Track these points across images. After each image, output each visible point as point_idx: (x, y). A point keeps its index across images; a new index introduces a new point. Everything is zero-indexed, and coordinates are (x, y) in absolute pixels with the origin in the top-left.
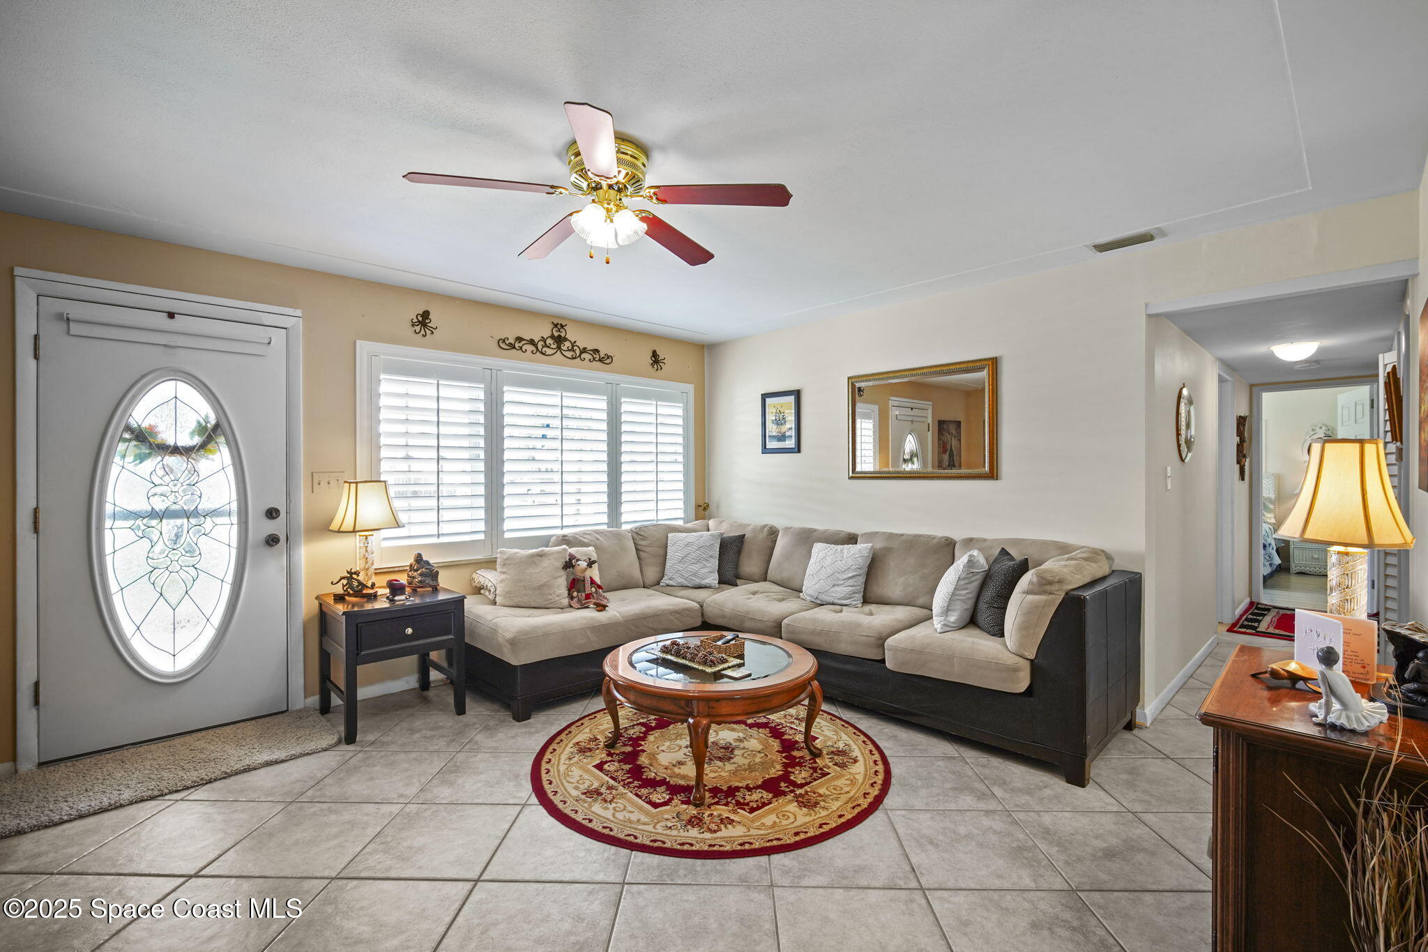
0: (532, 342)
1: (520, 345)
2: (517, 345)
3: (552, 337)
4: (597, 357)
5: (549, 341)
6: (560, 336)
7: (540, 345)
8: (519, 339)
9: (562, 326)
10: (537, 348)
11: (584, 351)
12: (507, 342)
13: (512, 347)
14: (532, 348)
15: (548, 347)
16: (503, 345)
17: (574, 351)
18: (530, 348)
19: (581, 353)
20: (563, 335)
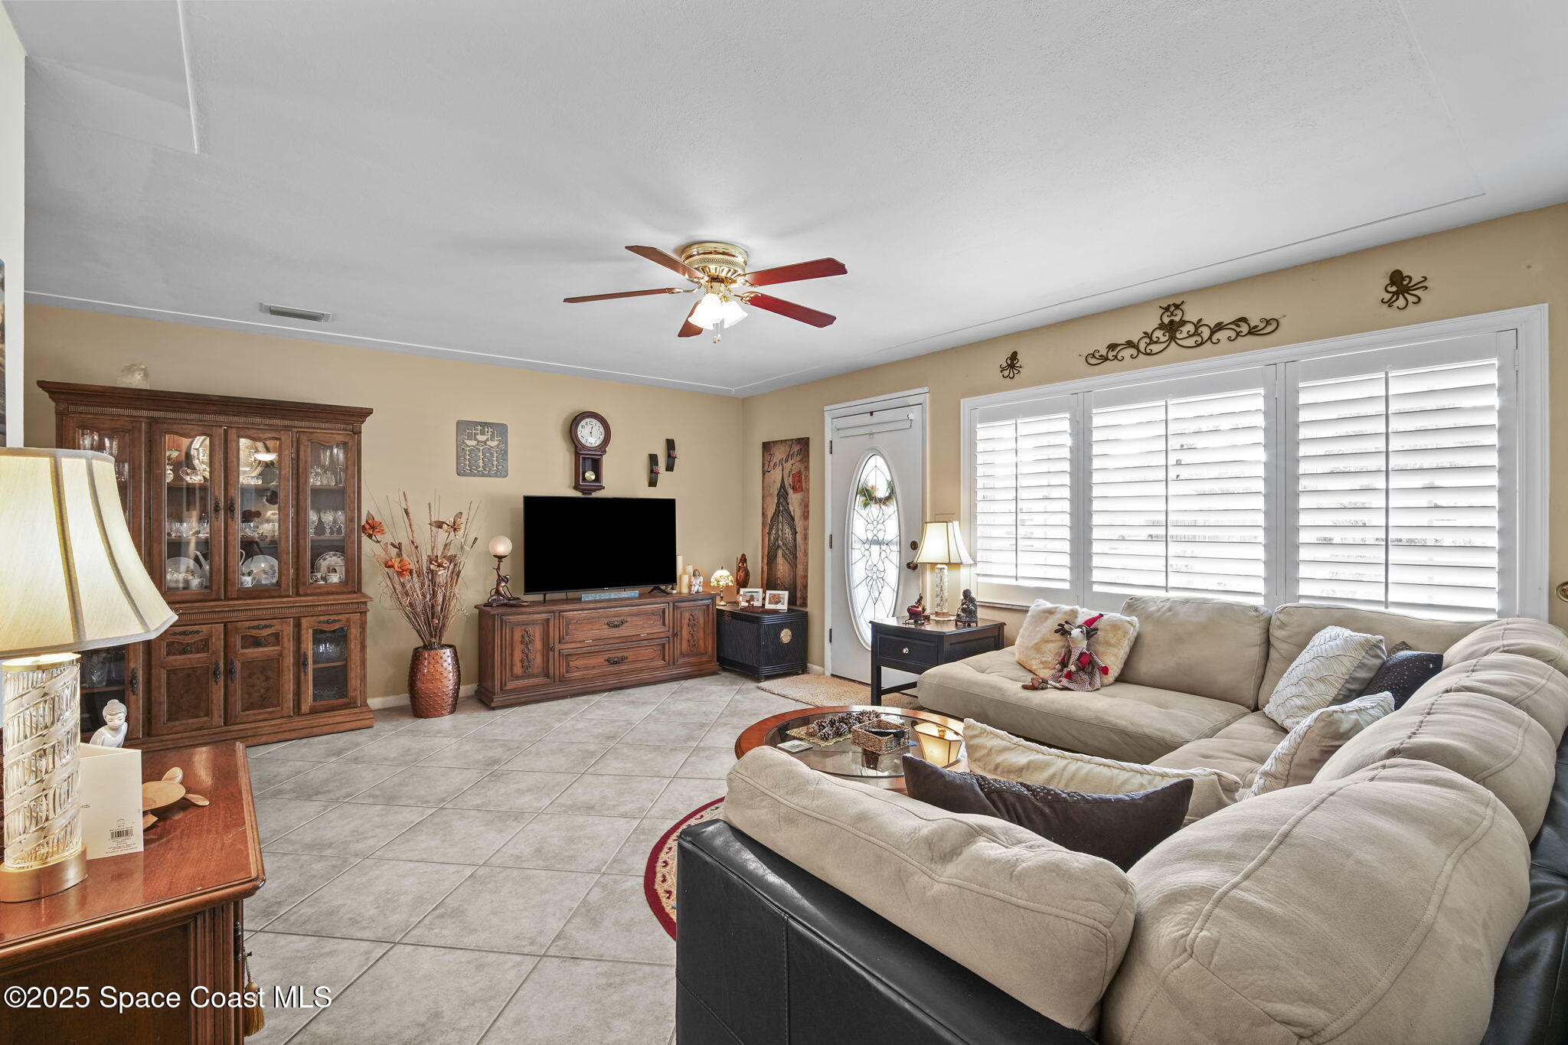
0: (1130, 344)
1: (1115, 353)
2: (1111, 355)
3: (1162, 326)
4: (1245, 329)
5: (1159, 334)
6: (1172, 322)
7: (1142, 347)
8: (1112, 347)
9: (1177, 307)
10: (1139, 351)
11: (1219, 327)
12: (1097, 355)
13: (1105, 359)
14: (1134, 351)
15: (1156, 342)
16: (1093, 361)
17: (1199, 335)
18: (1127, 353)
19: (1213, 333)
20: (1177, 319)
